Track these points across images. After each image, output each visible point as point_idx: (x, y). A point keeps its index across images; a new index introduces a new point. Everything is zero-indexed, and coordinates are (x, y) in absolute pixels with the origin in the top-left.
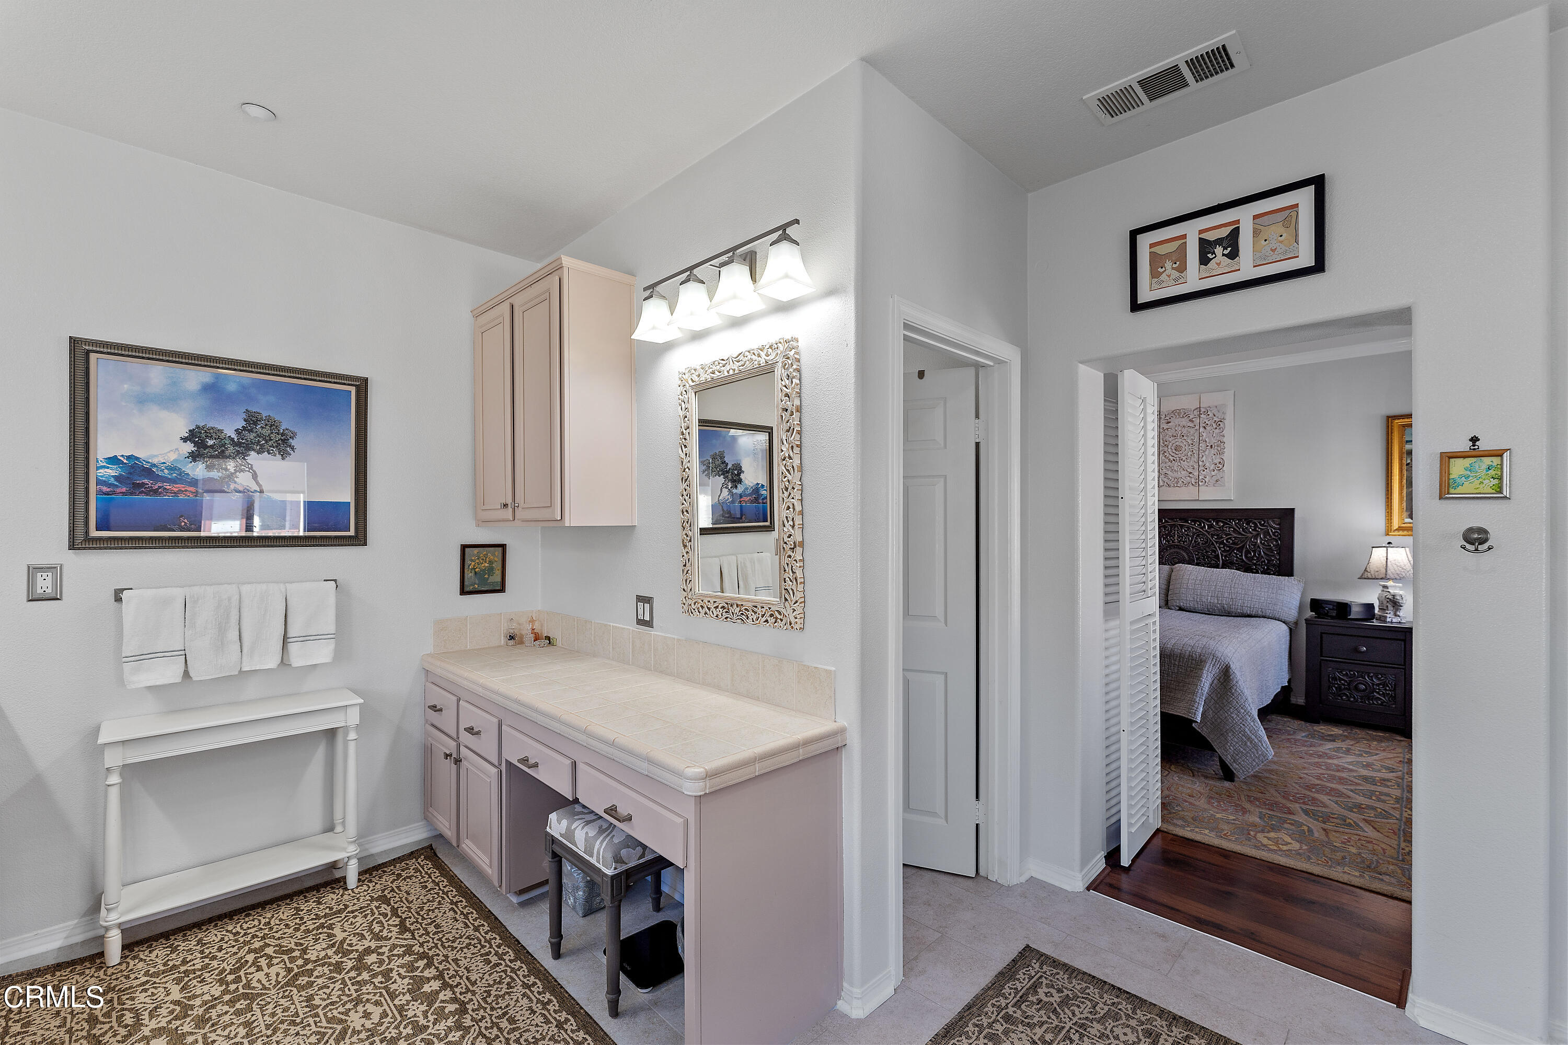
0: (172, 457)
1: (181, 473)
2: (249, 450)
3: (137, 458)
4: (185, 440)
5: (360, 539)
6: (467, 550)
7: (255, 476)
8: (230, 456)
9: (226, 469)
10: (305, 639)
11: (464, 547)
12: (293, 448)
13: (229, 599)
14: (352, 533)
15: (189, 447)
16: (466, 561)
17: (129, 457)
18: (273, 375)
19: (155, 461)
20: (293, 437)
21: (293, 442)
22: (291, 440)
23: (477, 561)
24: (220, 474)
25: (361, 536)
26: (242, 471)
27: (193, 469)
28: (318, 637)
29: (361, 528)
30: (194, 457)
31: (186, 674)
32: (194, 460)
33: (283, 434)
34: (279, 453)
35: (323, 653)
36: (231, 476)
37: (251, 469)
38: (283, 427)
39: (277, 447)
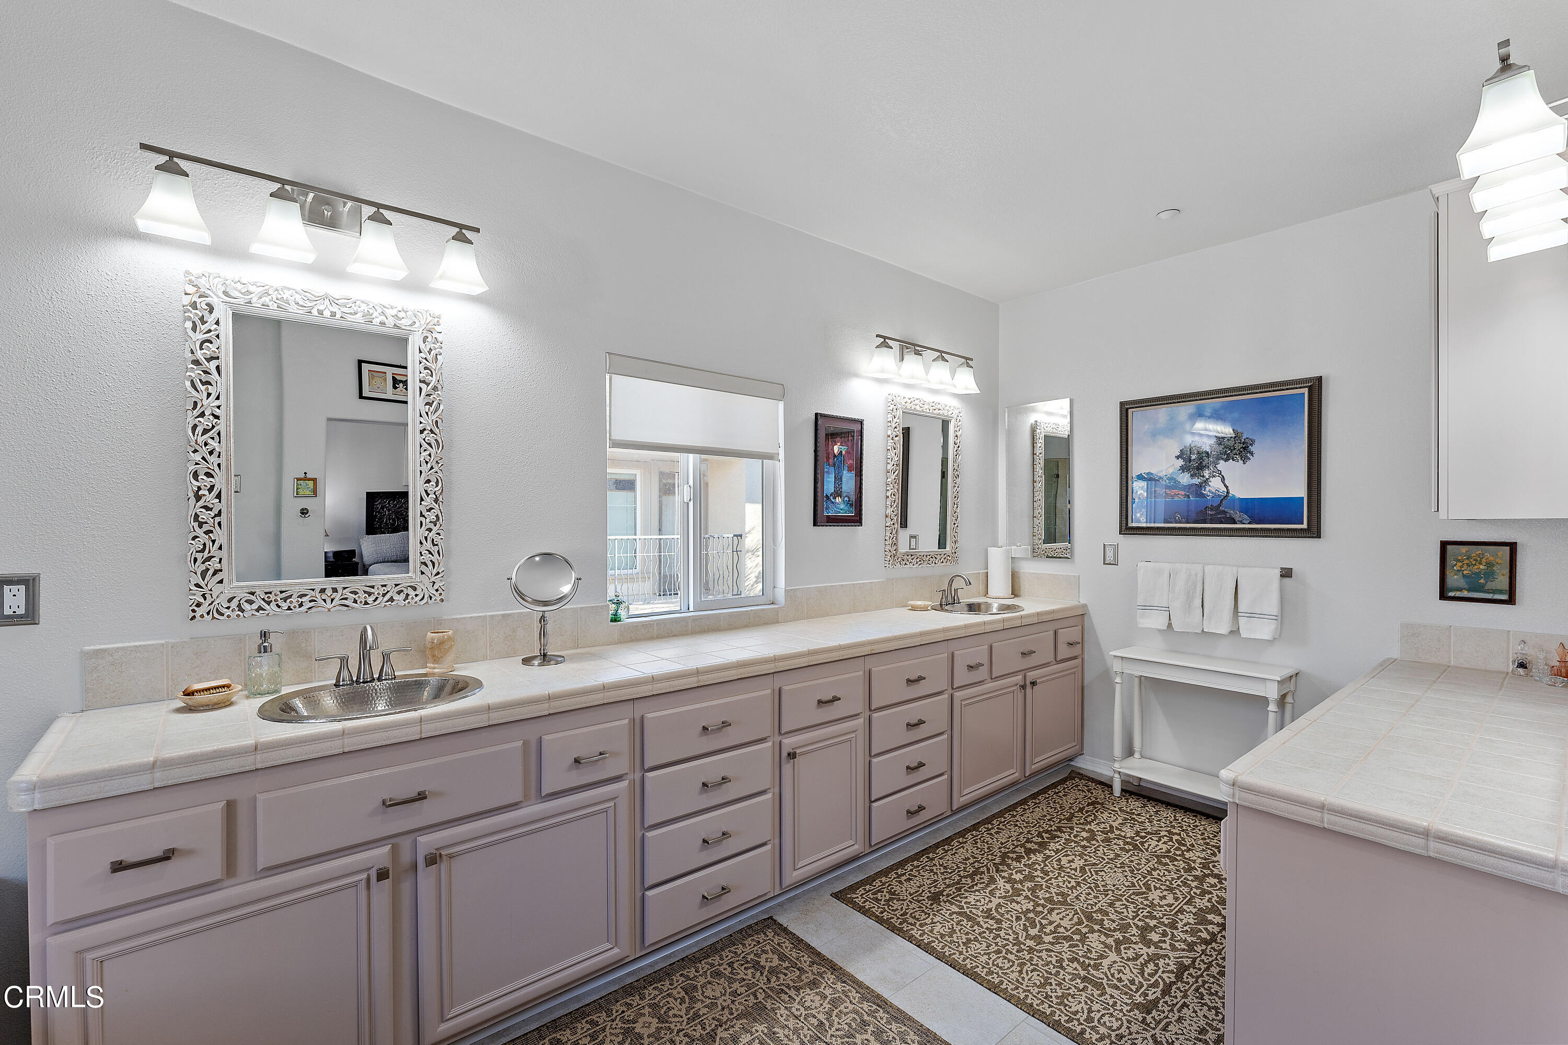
0: (1171, 470)
1: (1176, 481)
2: (1219, 460)
3: (1152, 474)
4: (1178, 457)
5: (1314, 531)
6: (1449, 547)
7: (1223, 479)
8: (1206, 465)
9: (1203, 476)
10: (1251, 615)
11: (1444, 545)
12: (1252, 454)
13: (1196, 575)
14: (1305, 526)
15: (1180, 462)
16: (1448, 560)
17: (1148, 474)
18: (1235, 395)
19: (1161, 475)
20: (1253, 442)
21: (1252, 448)
22: (1250, 447)
23: (1466, 562)
24: (1199, 480)
25: (1315, 529)
26: (1214, 476)
27: (1183, 478)
28: (1261, 616)
29: (1315, 523)
30: (1183, 469)
31: (1170, 625)
32: (1183, 472)
33: (1244, 443)
34: (1241, 458)
35: (1264, 630)
36: (1206, 481)
37: (1221, 474)
38: (1244, 437)
39: (1239, 454)
